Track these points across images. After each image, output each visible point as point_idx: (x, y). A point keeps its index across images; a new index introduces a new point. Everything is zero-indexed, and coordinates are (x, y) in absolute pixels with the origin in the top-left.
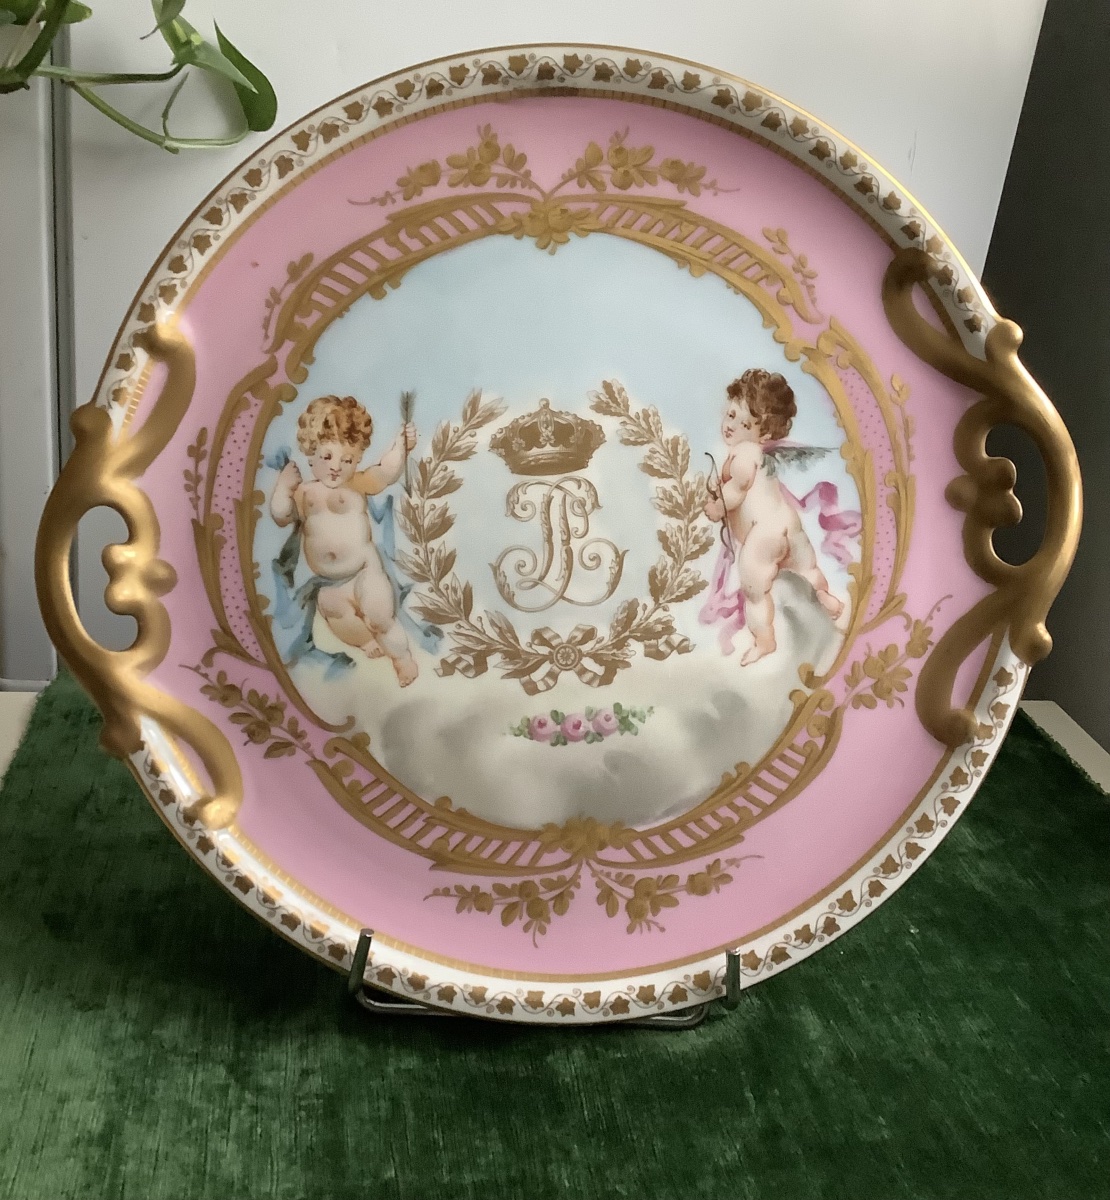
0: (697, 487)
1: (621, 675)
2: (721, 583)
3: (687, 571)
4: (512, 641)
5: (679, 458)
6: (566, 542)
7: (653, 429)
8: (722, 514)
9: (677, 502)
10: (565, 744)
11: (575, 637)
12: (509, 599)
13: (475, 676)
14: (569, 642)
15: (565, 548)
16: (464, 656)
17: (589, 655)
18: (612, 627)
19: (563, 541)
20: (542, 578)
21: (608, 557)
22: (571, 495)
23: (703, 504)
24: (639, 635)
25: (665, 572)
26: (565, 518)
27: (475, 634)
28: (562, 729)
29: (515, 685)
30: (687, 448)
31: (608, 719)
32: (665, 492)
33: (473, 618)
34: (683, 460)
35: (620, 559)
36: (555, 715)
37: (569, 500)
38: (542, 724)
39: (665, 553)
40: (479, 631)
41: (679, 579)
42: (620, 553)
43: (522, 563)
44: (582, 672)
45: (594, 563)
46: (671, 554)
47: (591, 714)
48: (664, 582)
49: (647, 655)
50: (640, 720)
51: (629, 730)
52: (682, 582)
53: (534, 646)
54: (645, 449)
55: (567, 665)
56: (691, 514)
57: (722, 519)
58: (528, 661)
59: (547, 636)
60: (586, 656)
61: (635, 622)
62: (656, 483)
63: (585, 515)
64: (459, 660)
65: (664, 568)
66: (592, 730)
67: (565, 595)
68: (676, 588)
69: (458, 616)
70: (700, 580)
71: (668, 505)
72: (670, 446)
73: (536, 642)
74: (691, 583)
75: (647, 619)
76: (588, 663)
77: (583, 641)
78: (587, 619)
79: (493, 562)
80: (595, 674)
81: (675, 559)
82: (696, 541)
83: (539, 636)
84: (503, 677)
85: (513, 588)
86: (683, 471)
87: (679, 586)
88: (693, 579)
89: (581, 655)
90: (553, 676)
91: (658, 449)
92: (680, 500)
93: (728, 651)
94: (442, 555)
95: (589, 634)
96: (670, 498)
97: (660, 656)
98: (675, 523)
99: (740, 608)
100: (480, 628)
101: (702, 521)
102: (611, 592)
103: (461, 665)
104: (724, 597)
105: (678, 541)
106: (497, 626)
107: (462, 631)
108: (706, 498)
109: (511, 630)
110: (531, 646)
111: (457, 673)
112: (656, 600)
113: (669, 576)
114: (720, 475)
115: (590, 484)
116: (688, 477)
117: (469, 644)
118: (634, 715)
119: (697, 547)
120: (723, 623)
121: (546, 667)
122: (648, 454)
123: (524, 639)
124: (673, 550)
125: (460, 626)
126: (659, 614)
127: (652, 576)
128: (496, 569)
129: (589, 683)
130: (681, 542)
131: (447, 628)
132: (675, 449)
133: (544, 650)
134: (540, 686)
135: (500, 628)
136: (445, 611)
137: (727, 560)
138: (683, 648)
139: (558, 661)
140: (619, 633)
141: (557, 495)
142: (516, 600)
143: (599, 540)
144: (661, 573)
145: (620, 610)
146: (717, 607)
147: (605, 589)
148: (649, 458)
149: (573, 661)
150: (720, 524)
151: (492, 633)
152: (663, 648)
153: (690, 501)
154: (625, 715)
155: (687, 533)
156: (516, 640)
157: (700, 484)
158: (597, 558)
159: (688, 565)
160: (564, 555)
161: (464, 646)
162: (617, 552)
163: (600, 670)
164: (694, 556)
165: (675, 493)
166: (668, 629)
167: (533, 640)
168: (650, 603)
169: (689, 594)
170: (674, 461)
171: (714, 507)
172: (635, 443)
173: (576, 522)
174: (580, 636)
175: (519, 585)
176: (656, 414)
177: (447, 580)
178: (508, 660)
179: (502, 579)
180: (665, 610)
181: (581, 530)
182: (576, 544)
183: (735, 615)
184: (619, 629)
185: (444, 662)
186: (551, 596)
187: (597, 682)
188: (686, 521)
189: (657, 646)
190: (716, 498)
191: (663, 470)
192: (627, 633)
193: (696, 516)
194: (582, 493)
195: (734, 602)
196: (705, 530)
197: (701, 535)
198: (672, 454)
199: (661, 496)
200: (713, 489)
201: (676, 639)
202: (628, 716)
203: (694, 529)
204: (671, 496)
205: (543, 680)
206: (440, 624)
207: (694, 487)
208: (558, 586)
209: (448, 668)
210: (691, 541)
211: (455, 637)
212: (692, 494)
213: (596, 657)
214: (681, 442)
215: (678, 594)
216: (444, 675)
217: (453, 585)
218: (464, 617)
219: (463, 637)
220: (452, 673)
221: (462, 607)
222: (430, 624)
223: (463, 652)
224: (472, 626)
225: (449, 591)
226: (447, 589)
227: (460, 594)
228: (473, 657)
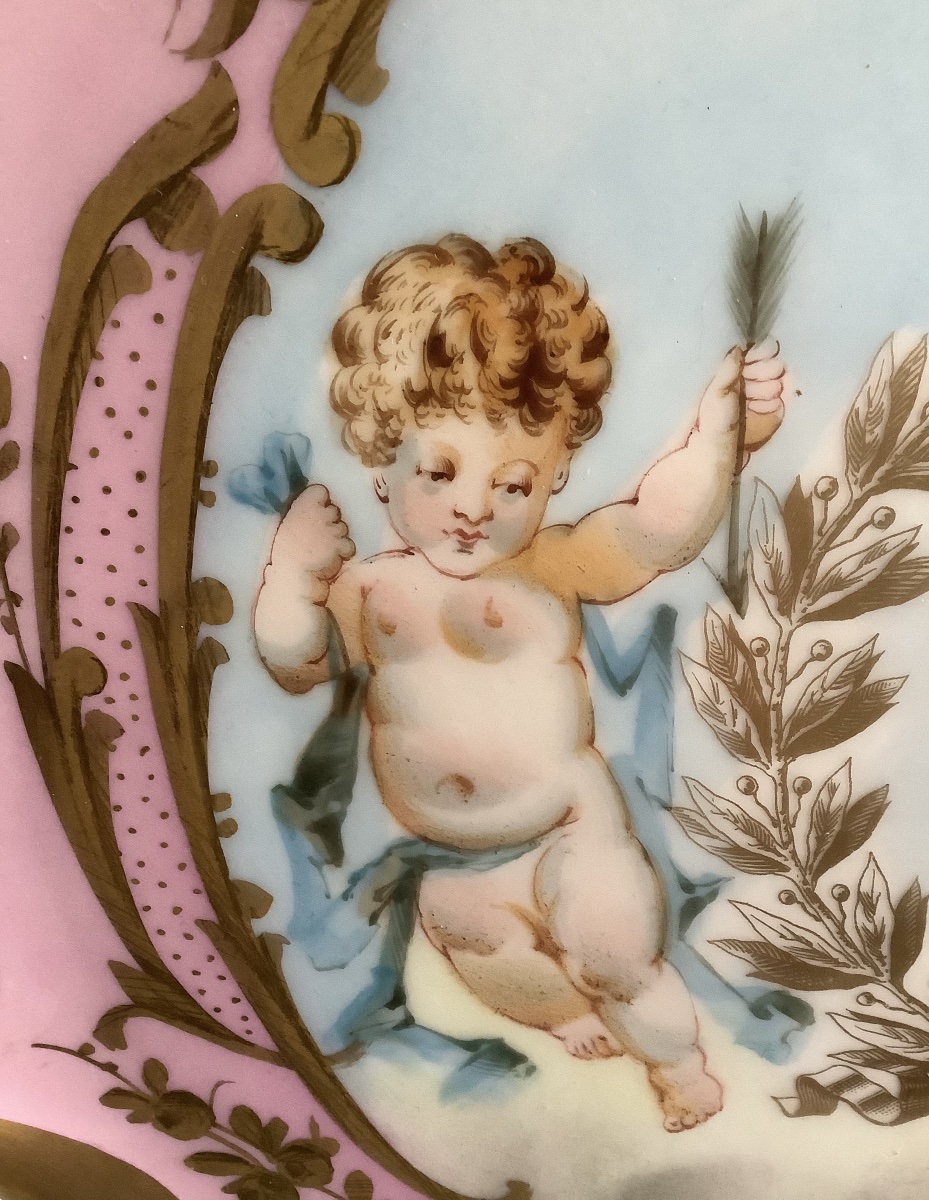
13: (893, 1123)
16: (869, 1073)
27: (918, 1021)
64: (856, 1080)
69: (868, 972)
94: (839, 799)
103: (857, 1094)
107: (876, 1010)
111: (843, 1115)
117: (885, 1042)
125: (870, 999)
131: (823, 1001)
136: (824, 956)
161: (877, 1049)
177: (847, 871)
185: (805, 1083)
206: (806, 988)
209: (814, 1097)
211: (850, 1025)
216: (801, 1112)
217: (865, 888)
218: (886, 977)
219: (877, 1027)
220: (826, 1110)
221: (885, 949)
222: (776, 987)
223: (871, 1063)
224: (911, 999)
225: (848, 905)
226: (843, 896)
227: (884, 914)
228: (901, 1076)
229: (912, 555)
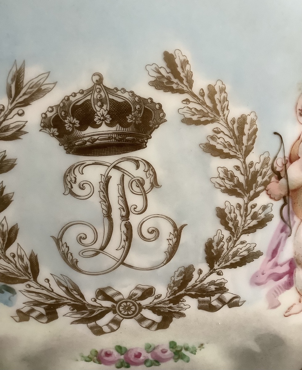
0: (262, 167)
1: (176, 322)
2: (274, 253)
3: (242, 243)
4: (78, 297)
5: (245, 138)
6: (126, 217)
7: (219, 107)
8: (283, 192)
9: (238, 180)
10: (128, 367)
11: (135, 295)
12: (74, 265)
13: (47, 322)
14: (130, 297)
15: (124, 222)
16: (36, 308)
17: (147, 307)
18: (169, 287)
19: (122, 217)
20: (103, 248)
21: (166, 230)
22: (129, 175)
23: (266, 184)
24: (193, 293)
25: (222, 243)
26: (123, 196)
27: (45, 292)
28: (125, 358)
29: (83, 329)
30: (255, 127)
31: (164, 351)
32: (226, 172)
33: (41, 279)
34: (248, 140)
35: (178, 232)
36: (119, 349)
37: (127, 179)
38: (108, 354)
39: (222, 228)
40: (48, 290)
41: (235, 249)
42: (178, 227)
43: (83, 236)
44: (142, 320)
45: (153, 235)
46: (228, 228)
47: (150, 348)
48: (219, 252)
49: (200, 308)
50: (192, 353)
51: (182, 359)
52: (237, 251)
53: (98, 301)
54: (208, 129)
55: (128, 315)
56: (252, 193)
57: (284, 198)
58: (94, 311)
59: (110, 293)
60: (145, 308)
61: (190, 284)
62: (217, 163)
63: (144, 194)
64: (32, 310)
65: (221, 240)
66: (150, 358)
67: (125, 262)
68: (230, 256)
69: (27, 278)
70: (255, 251)
71: (229, 184)
72: (236, 126)
73: (100, 297)
74: (245, 253)
75: (202, 281)
76: (147, 313)
77: (143, 297)
78: (147, 281)
79: (56, 234)
80: (154, 322)
81: (232, 233)
82: (254, 217)
83: (102, 293)
84: (72, 323)
85: (76, 256)
86: (248, 151)
87: (235, 255)
88: (248, 250)
89: (141, 308)
90: (117, 322)
91: (223, 129)
92: (242, 179)
93: (274, 306)
94: (5, 228)
95: (148, 292)
96: (232, 177)
97: (212, 309)
98: (234, 200)
99: (291, 273)
100: (48, 287)
101: (262, 200)
102: (168, 260)
103: (34, 314)
104: (276, 265)
105: (236, 217)
106: (63, 286)
107: (32, 289)
108: (270, 177)
109: (77, 289)
110: (95, 301)
111: (32, 321)
112: (211, 266)
113: (225, 247)
114: (287, 155)
115: (148, 163)
116: (253, 157)
117: (37, 298)
118: (187, 349)
119: (255, 222)
120: (273, 284)
121: (110, 316)
122: (212, 134)
123: (89, 296)
124: (230, 224)
125: (30, 286)
126: (214, 277)
127: (209, 246)
128: (58, 241)
129: (148, 327)
130: (239, 218)
131: (18, 287)
132: (241, 129)
133: (107, 304)
134: (106, 329)
135: (67, 288)
136: (13, 274)
137: (284, 235)
138: (234, 303)
139: (120, 312)
140: (175, 292)
141: (115, 176)
142: (80, 265)
143: (157, 216)
144: (218, 244)
145: (177, 273)
146: (268, 272)
147: (162, 257)
148: (212, 138)
149: (134, 312)
150: (281, 202)
151: (59, 291)
152: (215, 303)
153: (252, 181)
154: (179, 349)
155: (246, 210)
156: (82, 296)
157: (265, 163)
158: (156, 232)
159: (244, 238)
160: (124, 229)
161: (36, 301)
162: (174, 226)
163: (158, 319)
164: (252, 230)
165: (237, 173)
166: (221, 288)
167: (97, 296)
168: (206, 269)
169: (243, 261)
170: (239, 142)
171: (276, 187)
172: (198, 123)
173: (134, 200)
174: (139, 293)
175: (81, 253)
176: (223, 90)
177: (12, 249)
178: (75, 311)
179: (64, 249)
180: (219, 274)
181: (140, 207)
182: (134, 220)
183: (285, 279)
184: (176, 288)
185: (19, 312)
186: (111, 263)
187: (155, 327)
188: (246, 199)
189: (209, 302)
190: (279, 178)
191: (226, 151)
192: (183, 292)
193: (257, 195)
194: (140, 173)
195: (286, 268)
196: (264, 208)
197: (260, 211)
198: (237, 133)
199: (222, 175)
200: (278, 169)
201: (227, 297)
202: (181, 350)
203: (255, 206)
204: (233, 176)
205: (107, 325)
206: (11, 284)
207: (258, 167)
208: (118, 254)
209: (23, 316)
210: (249, 217)
211: (26, 294)
212: (255, 174)
213: (154, 309)
214: (248, 121)
215: (232, 261)
216: (21, 321)
217: (19, 253)
218: (32, 279)
219: (34, 294)
220: (27, 320)
221: (30, 271)
222: (3, 284)
223: (35, 305)
224: (41, 285)
225: (16, 258)
226: (14, 256)
227: (26, 261)
228: (45, 308)
229: (5, 159)
